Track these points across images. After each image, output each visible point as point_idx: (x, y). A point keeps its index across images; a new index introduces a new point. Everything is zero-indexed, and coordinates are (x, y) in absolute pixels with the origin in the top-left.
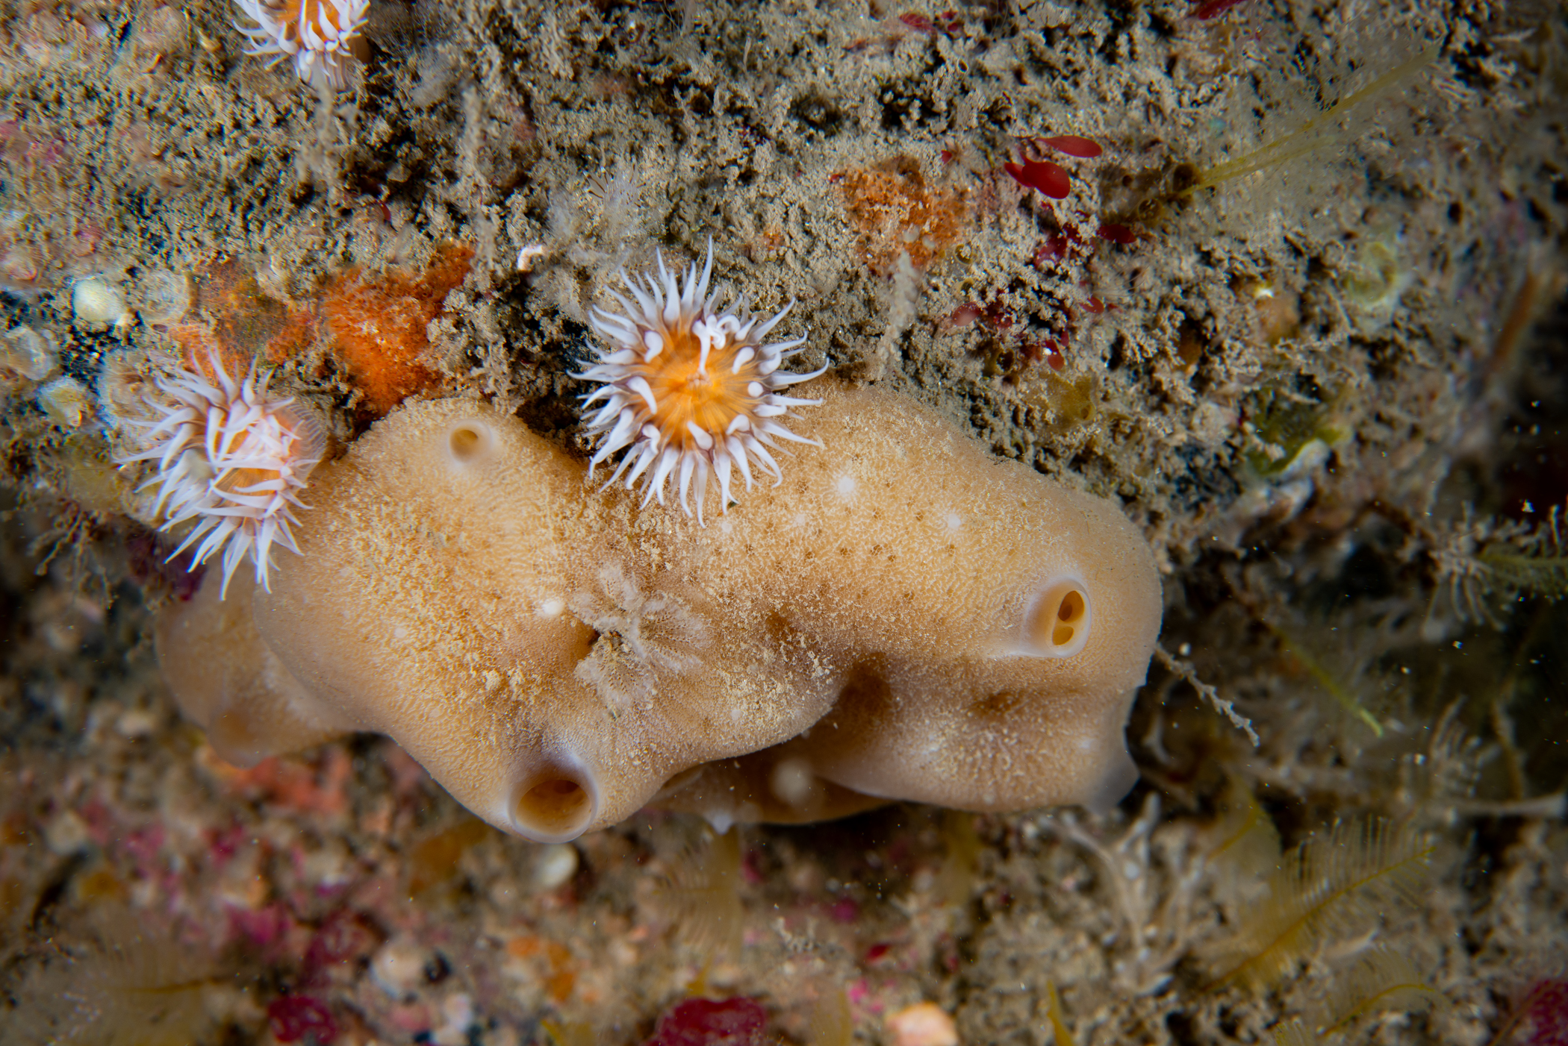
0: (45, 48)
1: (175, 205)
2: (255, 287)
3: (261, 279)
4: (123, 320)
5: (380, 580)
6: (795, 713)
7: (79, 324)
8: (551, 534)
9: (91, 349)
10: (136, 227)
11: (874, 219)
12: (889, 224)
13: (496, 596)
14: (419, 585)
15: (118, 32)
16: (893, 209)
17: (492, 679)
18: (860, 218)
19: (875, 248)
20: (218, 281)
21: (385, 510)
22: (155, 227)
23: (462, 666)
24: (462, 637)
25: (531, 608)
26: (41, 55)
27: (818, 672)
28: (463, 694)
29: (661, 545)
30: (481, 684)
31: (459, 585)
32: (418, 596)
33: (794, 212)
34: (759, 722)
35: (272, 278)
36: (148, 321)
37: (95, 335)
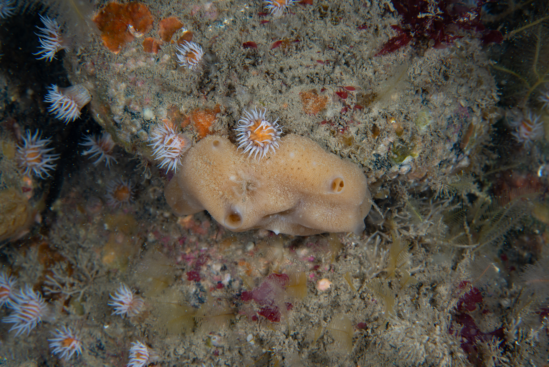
2: (179, 112)
3: (181, 110)
7: (145, 118)
9: (147, 124)
13: (222, 175)
15: (156, 60)
17: (221, 193)
20: (172, 110)
22: (160, 99)
24: (215, 184)
25: (228, 178)
29: (256, 167)
35: (183, 109)
37: (148, 121)
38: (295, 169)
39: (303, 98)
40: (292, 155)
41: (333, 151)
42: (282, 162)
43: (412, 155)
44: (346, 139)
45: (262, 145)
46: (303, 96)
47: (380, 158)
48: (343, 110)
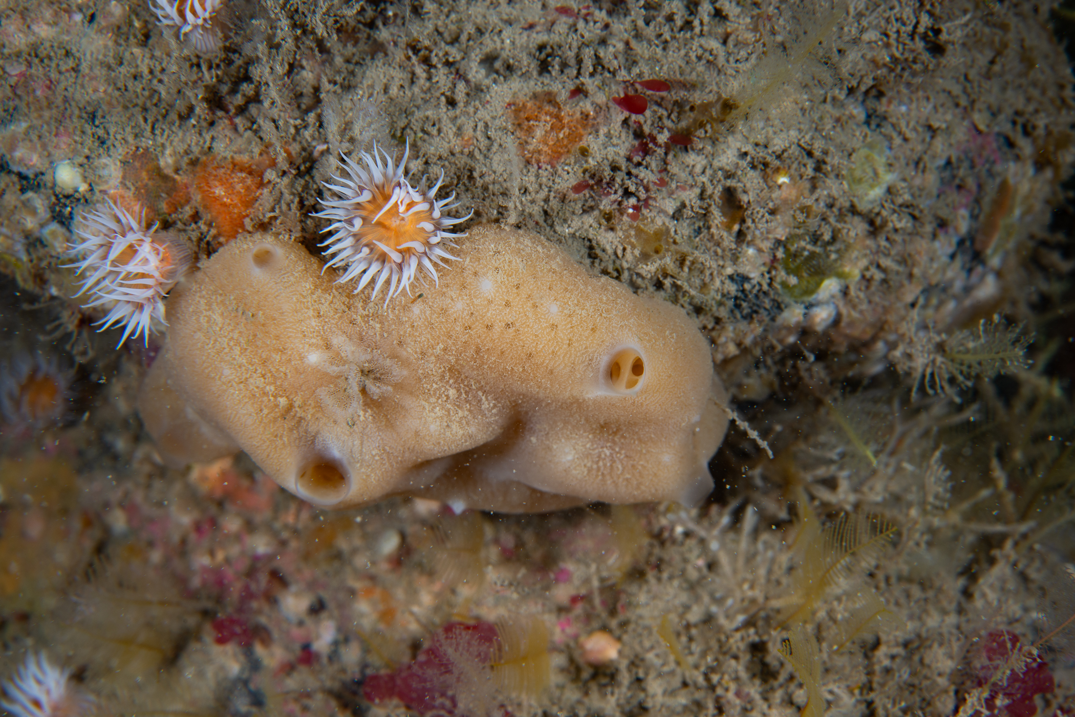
0: (45, 27)
1: (114, 119)
2: (158, 169)
3: (162, 163)
4: (83, 188)
5: (216, 341)
6: (472, 430)
7: (58, 190)
8: (311, 313)
9: (65, 206)
10: (90, 132)
11: (530, 131)
12: (539, 133)
13: (283, 351)
14: (238, 343)
15: (88, 18)
16: (541, 124)
17: (283, 401)
18: (522, 129)
19: (531, 148)
20: (137, 164)
21: (219, 299)
22: (101, 132)
23: (265, 394)
24: (263, 376)
25: (302, 358)
26: (43, 31)
27: (485, 405)
28: (266, 411)
29: (381, 323)
30: (277, 406)
31: (259, 343)
32: (237, 350)
33: (481, 125)
34: (448, 434)
35: (167, 161)
36: (97, 189)
37: (67, 197)
38: (497, 328)
39: (516, 117)
40: (487, 286)
41: (610, 269)
42: (459, 306)
43: (840, 276)
44: (646, 233)
45: (396, 257)
46: (517, 111)
47: (747, 286)
48: (634, 150)
